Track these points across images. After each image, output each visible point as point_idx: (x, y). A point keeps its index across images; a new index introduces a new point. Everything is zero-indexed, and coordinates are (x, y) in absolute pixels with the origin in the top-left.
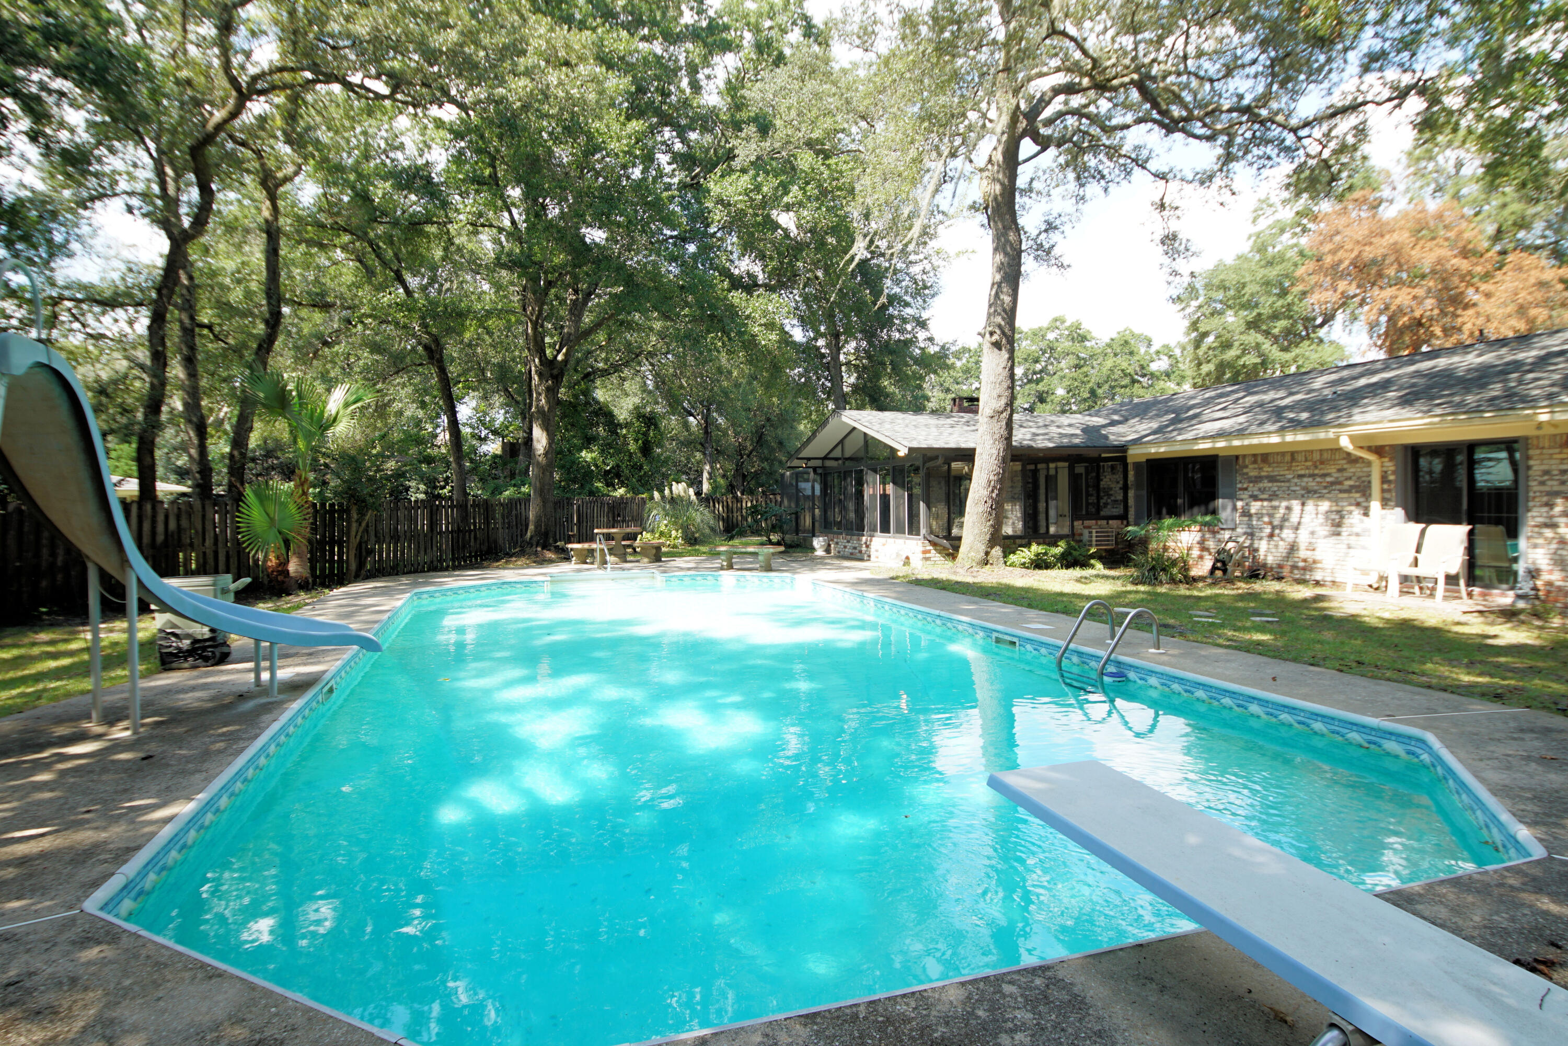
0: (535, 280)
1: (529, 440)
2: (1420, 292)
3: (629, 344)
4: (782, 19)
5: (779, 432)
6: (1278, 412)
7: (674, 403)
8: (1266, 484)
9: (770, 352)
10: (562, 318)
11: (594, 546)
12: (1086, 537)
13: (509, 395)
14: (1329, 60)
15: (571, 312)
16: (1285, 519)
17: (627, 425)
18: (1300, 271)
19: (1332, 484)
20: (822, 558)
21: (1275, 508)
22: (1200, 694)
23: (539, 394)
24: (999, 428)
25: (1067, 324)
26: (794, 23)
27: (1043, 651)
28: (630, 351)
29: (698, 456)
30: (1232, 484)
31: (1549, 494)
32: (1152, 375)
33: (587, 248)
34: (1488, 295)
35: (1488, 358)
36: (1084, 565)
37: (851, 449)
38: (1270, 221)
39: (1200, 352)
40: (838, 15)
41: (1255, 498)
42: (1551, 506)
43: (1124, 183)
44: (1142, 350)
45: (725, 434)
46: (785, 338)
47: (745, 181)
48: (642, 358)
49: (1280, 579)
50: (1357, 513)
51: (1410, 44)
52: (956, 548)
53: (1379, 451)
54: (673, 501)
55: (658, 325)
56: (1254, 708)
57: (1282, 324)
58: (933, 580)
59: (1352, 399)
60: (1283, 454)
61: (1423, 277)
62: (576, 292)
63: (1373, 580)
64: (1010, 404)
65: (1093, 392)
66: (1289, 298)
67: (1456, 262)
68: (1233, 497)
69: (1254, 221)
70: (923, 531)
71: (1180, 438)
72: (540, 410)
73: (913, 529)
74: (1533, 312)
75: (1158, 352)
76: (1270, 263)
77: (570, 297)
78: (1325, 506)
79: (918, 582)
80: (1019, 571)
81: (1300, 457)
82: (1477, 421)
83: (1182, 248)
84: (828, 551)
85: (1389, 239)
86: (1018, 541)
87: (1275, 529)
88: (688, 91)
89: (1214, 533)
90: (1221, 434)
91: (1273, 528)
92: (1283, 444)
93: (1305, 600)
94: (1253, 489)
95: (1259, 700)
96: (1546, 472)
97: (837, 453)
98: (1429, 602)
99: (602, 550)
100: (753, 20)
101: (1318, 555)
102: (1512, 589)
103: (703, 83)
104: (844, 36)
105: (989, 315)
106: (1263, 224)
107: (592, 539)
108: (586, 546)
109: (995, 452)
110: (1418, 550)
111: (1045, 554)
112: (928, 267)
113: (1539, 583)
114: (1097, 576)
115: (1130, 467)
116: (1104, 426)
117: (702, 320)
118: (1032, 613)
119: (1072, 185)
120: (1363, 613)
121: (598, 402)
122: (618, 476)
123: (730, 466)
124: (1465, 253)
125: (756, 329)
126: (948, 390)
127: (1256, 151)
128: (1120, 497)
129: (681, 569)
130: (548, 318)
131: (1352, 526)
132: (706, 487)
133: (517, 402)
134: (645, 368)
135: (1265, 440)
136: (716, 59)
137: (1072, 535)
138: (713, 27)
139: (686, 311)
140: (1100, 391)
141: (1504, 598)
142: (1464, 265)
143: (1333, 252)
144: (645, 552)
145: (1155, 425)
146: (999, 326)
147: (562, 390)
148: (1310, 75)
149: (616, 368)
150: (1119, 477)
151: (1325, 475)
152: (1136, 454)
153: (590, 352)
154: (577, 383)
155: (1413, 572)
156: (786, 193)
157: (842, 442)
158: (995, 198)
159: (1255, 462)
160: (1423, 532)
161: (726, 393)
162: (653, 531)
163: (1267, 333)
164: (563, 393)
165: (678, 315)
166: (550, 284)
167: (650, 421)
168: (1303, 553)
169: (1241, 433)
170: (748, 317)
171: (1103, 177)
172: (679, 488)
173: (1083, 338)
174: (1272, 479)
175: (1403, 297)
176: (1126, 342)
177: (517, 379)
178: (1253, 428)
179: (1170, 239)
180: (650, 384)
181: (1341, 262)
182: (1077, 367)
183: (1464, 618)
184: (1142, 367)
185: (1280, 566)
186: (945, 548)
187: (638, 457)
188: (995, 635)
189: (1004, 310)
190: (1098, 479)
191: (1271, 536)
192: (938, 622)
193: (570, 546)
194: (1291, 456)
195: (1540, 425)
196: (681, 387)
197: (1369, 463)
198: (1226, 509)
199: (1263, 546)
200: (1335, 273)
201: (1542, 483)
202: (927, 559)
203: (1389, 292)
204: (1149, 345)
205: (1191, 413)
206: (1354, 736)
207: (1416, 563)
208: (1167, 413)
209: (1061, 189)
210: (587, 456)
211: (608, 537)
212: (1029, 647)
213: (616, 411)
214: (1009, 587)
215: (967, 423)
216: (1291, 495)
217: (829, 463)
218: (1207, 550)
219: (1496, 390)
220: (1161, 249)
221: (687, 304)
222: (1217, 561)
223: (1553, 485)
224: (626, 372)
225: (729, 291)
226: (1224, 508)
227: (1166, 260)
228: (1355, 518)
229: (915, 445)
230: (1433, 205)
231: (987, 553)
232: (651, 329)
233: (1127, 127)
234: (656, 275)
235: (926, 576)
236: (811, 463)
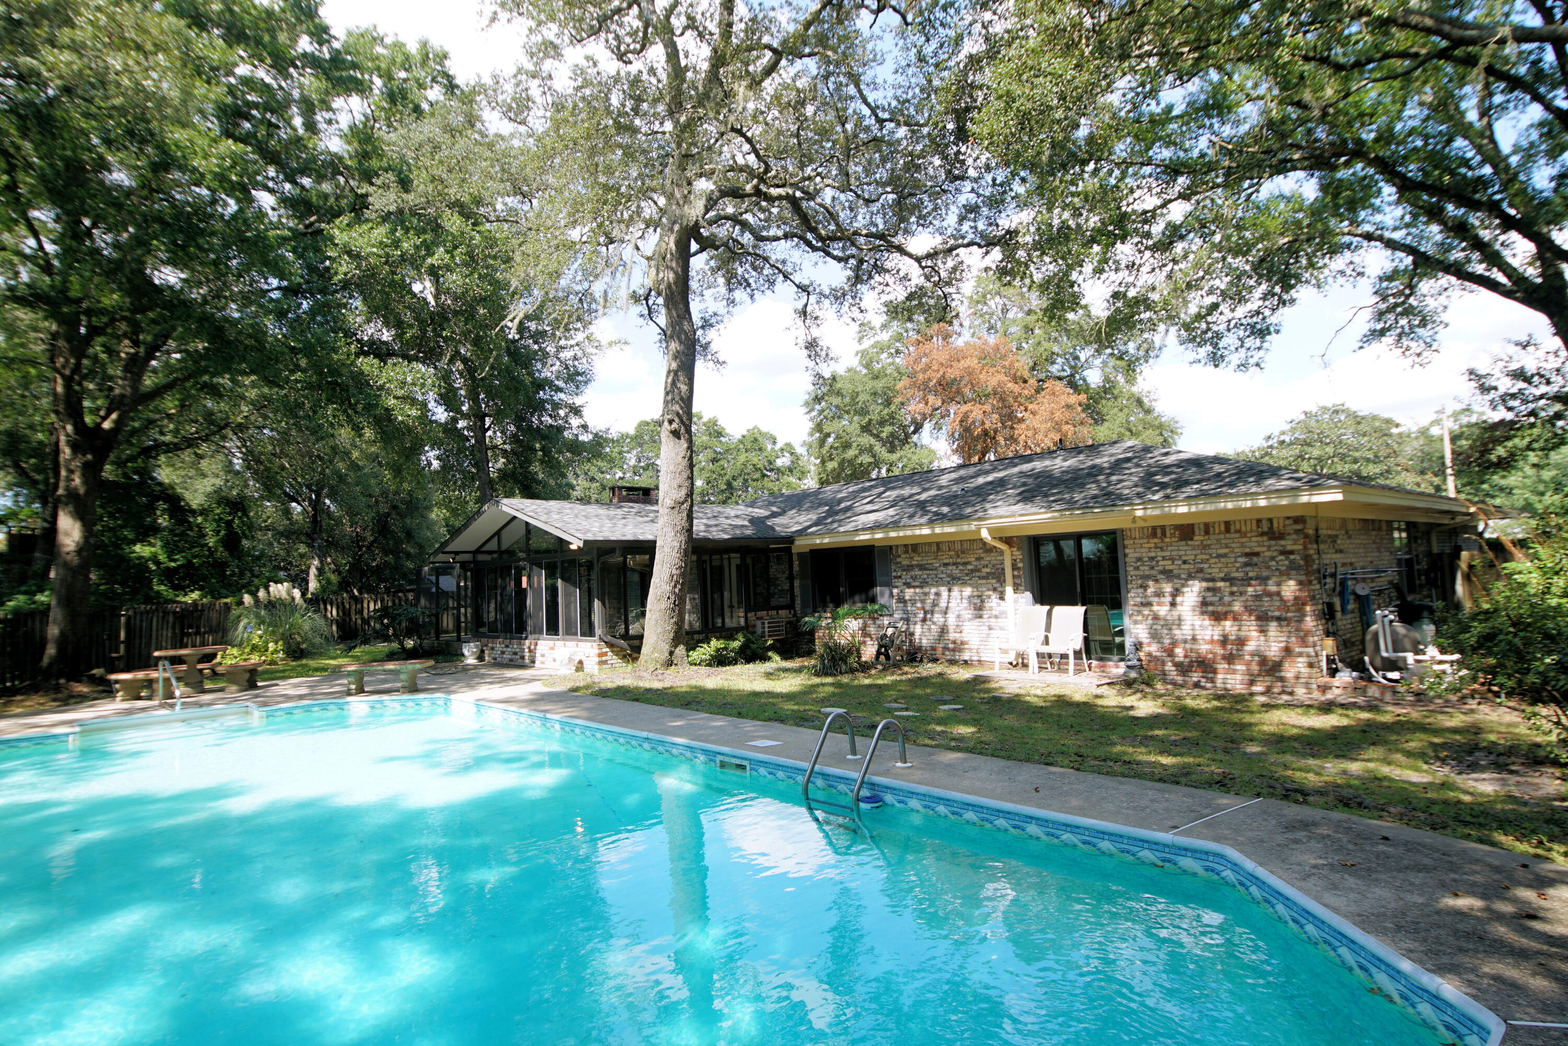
0: (70, 323)
1: (51, 531)
2: (987, 407)
3: (209, 415)
4: (420, 73)
5: (408, 521)
6: (922, 506)
7: (270, 485)
8: (917, 572)
9: (410, 430)
10: (111, 378)
11: (154, 675)
12: (759, 630)
13: (21, 472)
14: (936, 209)
15: (126, 369)
16: (935, 604)
17: (204, 512)
18: (900, 385)
19: (972, 571)
20: (475, 667)
21: (926, 594)
22: (970, 815)
23: (71, 472)
24: (680, 519)
25: (705, 419)
26: (434, 80)
27: (781, 774)
28: (212, 423)
29: (303, 549)
30: (888, 573)
31: (1142, 577)
32: (779, 471)
33: (158, 289)
34: (1034, 413)
35: (1071, 462)
36: (765, 659)
37: (508, 540)
38: (872, 341)
39: (824, 451)
40: (488, 80)
41: (908, 585)
42: (1144, 587)
43: (768, 292)
44: (769, 447)
45: (339, 522)
46: (425, 417)
47: (380, 233)
48: (228, 432)
49: (935, 660)
50: (994, 597)
51: (996, 203)
52: (638, 649)
53: (1008, 541)
54: (271, 605)
55: (252, 394)
56: (1032, 829)
57: (888, 429)
58: (619, 688)
59: (979, 495)
60: (930, 544)
61: (987, 396)
62: (136, 343)
63: (1012, 657)
64: (690, 494)
65: (729, 484)
66: (893, 407)
67: (1011, 385)
68: (889, 585)
69: (860, 340)
70: (598, 631)
71: (842, 529)
72: (72, 495)
73: (589, 631)
74: (1065, 428)
75: (782, 450)
76: (876, 377)
77: (126, 349)
78: (968, 591)
79: (604, 693)
80: (704, 670)
81: (944, 547)
82: (1090, 516)
83: (823, 354)
84: (481, 658)
85: (964, 364)
86: (696, 637)
87: (928, 614)
88: (301, 131)
89: (874, 619)
90: (877, 526)
91: (926, 613)
92: (933, 535)
93: (967, 682)
94: (906, 577)
95: (1037, 819)
96: (1139, 559)
97: (493, 545)
98: (1063, 678)
99: (167, 680)
100: (383, 66)
101: (965, 636)
102: (1122, 660)
103: (322, 126)
104: (493, 104)
105: (666, 402)
106: (867, 344)
107: (150, 664)
108: (140, 675)
109: (677, 544)
110: (1048, 628)
111: (725, 649)
112: (580, 354)
113: (1142, 654)
114: (779, 670)
115: (795, 557)
116: (767, 517)
117: (320, 387)
118: (748, 726)
119: (723, 290)
120: (1022, 692)
121: (161, 484)
122: (188, 576)
123: (345, 561)
124: (1015, 379)
125: (392, 402)
126: (593, 479)
127: (877, 278)
128: (786, 587)
129: (288, 698)
130: (91, 375)
131: (991, 609)
132: (313, 585)
133: (34, 483)
134: (232, 444)
135: (918, 532)
136: (338, 103)
137: (748, 628)
138: (337, 60)
139: (298, 375)
140: (735, 484)
141: (1118, 669)
142: (1016, 388)
143: (924, 371)
144: (232, 676)
145: (813, 516)
146: (678, 414)
147: (108, 467)
148: (919, 218)
149: (190, 443)
150: (784, 567)
151: (966, 564)
152: (802, 544)
153: (151, 422)
154: (132, 459)
155: (1045, 649)
156: (430, 254)
157: (498, 533)
158: (669, 286)
159: (906, 552)
160: (1049, 614)
161: (341, 478)
162: (240, 645)
163: (877, 436)
164: (109, 472)
165: (287, 381)
166: (94, 331)
167: (238, 506)
168: (952, 636)
169: (895, 525)
170: (381, 388)
171: (749, 285)
172: (279, 590)
173: (719, 434)
174: (922, 567)
175: (976, 413)
176: (756, 439)
177: (38, 451)
178: (905, 521)
179: (812, 345)
180: (238, 463)
181: (930, 379)
182: (714, 460)
183: (1099, 691)
184: (770, 463)
185: (934, 649)
186: (622, 649)
187: (222, 553)
188: (719, 758)
189: (682, 399)
190: (766, 569)
191: (924, 620)
192: (646, 745)
193: (114, 677)
194: (937, 546)
195: (1134, 519)
196: (283, 468)
197: (1002, 553)
198: (883, 595)
199: (918, 629)
200: (925, 387)
201: (1137, 568)
202: (605, 662)
203: (965, 408)
204: (774, 443)
205: (843, 505)
206: (1146, 854)
207: (1046, 641)
208: (820, 505)
209: (712, 291)
210: (141, 550)
211: (176, 661)
212: (762, 771)
213: (187, 495)
214: (703, 691)
215: (638, 513)
216: (939, 582)
217: (481, 557)
218: (870, 636)
219: (1093, 489)
220: (805, 353)
221: (297, 368)
222: (880, 646)
223: (1145, 570)
224: (204, 448)
225: (357, 355)
226: (882, 594)
227: (811, 364)
228: (993, 601)
229: (590, 537)
230: (992, 339)
231: (671, 653)
232: (243, 397)
233: (777, 239)
234: (259, 333)
235: (610, 685)
236: (458, 558)
